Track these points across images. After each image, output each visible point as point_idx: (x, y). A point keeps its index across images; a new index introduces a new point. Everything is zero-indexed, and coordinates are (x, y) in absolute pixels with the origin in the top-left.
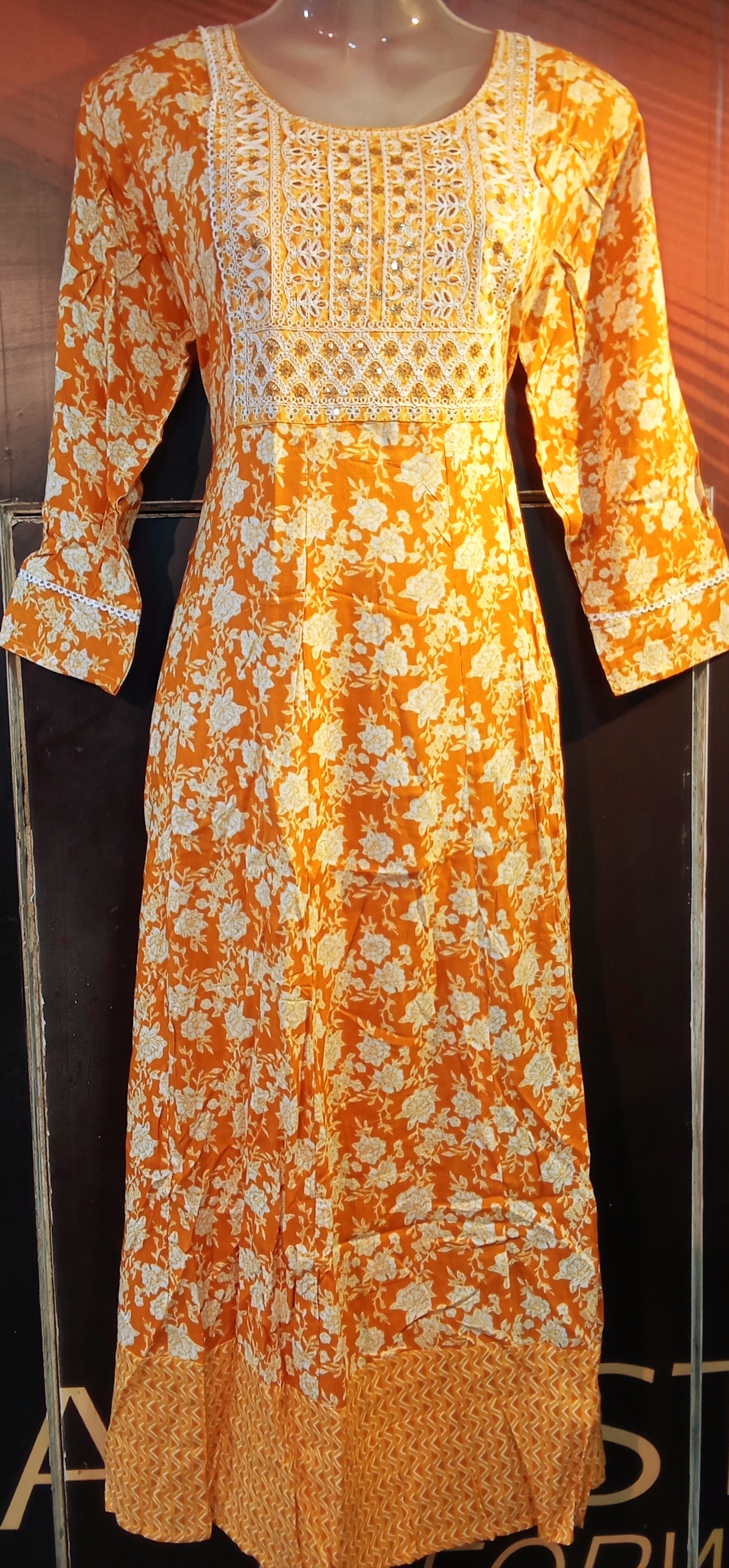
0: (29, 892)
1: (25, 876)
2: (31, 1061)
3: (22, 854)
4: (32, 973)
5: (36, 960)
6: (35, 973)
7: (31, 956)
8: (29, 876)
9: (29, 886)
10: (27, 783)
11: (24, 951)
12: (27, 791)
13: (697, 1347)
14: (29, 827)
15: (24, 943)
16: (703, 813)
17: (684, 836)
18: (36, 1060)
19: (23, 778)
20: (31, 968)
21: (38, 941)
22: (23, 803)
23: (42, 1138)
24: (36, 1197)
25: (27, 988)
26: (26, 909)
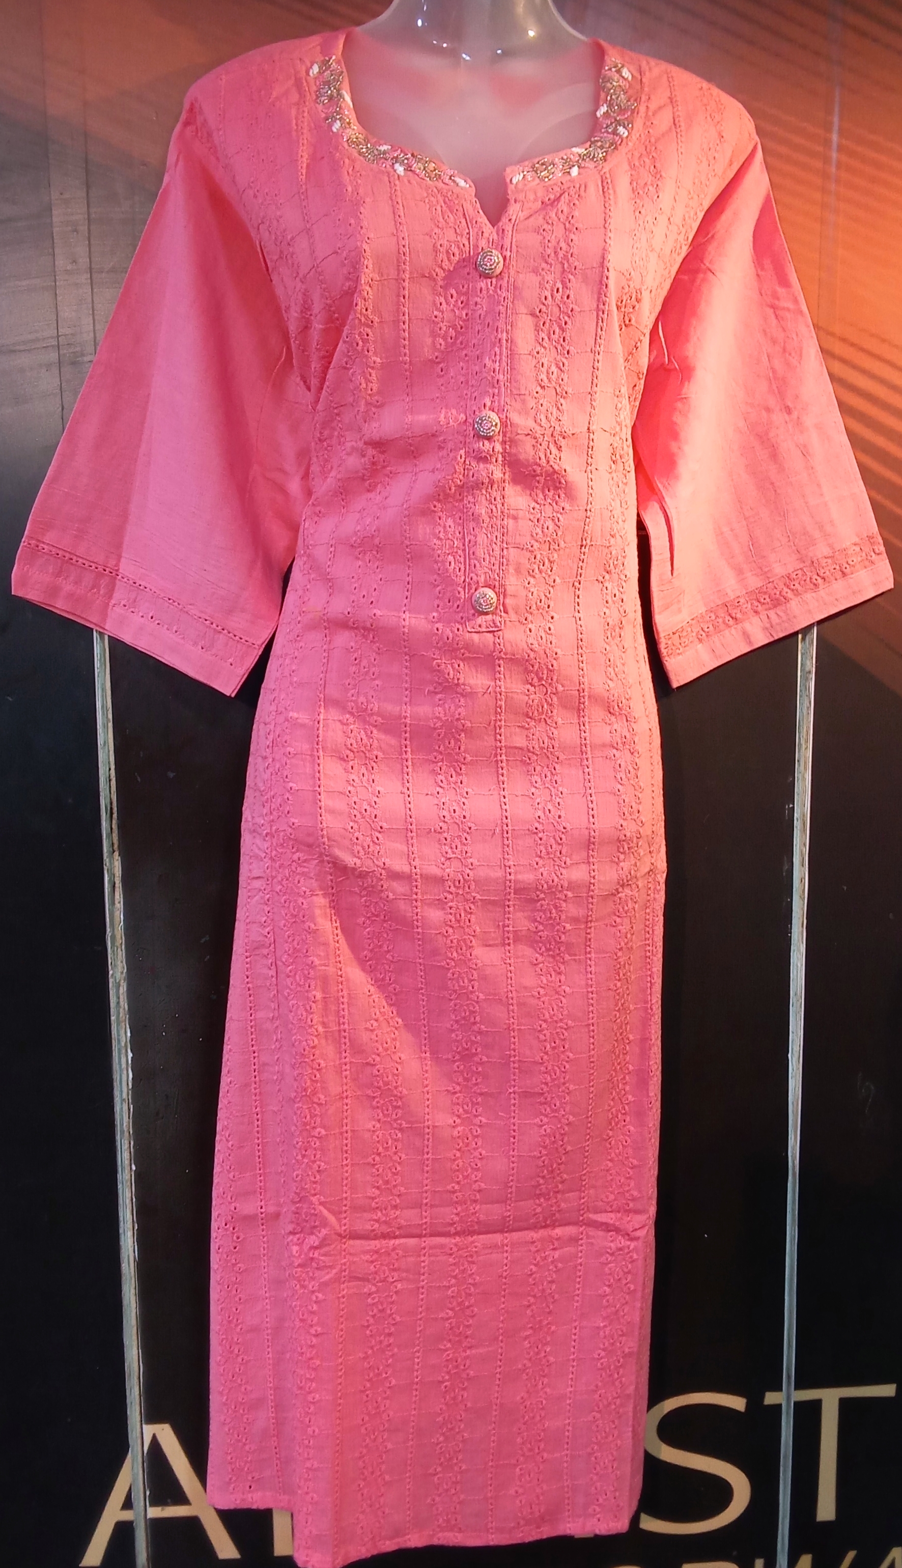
0: (117, 919)
1: (113, 903)
2: (116, 1093)
3: (109, 881)
4: (118, 1003)
5: (123, 989)
6: (122, 1003)
7: (118, 986)
8: (117, 905)
9: (117, 913)
10: (115, 809)
11: (111, 980)
12: (115, 815)
13: (789, 1377)
14: (116, 854)
15: (111, 972)
16: (805, 845)
17: (786, 867)
18: (121, 1091)
19: (111, 803)
20: (118, 998)
21: (125, 970)
22: (111, 829)
23: (127, 1171)
24: (121, 1231)
25: (113, 1018)
26: (113, 937)
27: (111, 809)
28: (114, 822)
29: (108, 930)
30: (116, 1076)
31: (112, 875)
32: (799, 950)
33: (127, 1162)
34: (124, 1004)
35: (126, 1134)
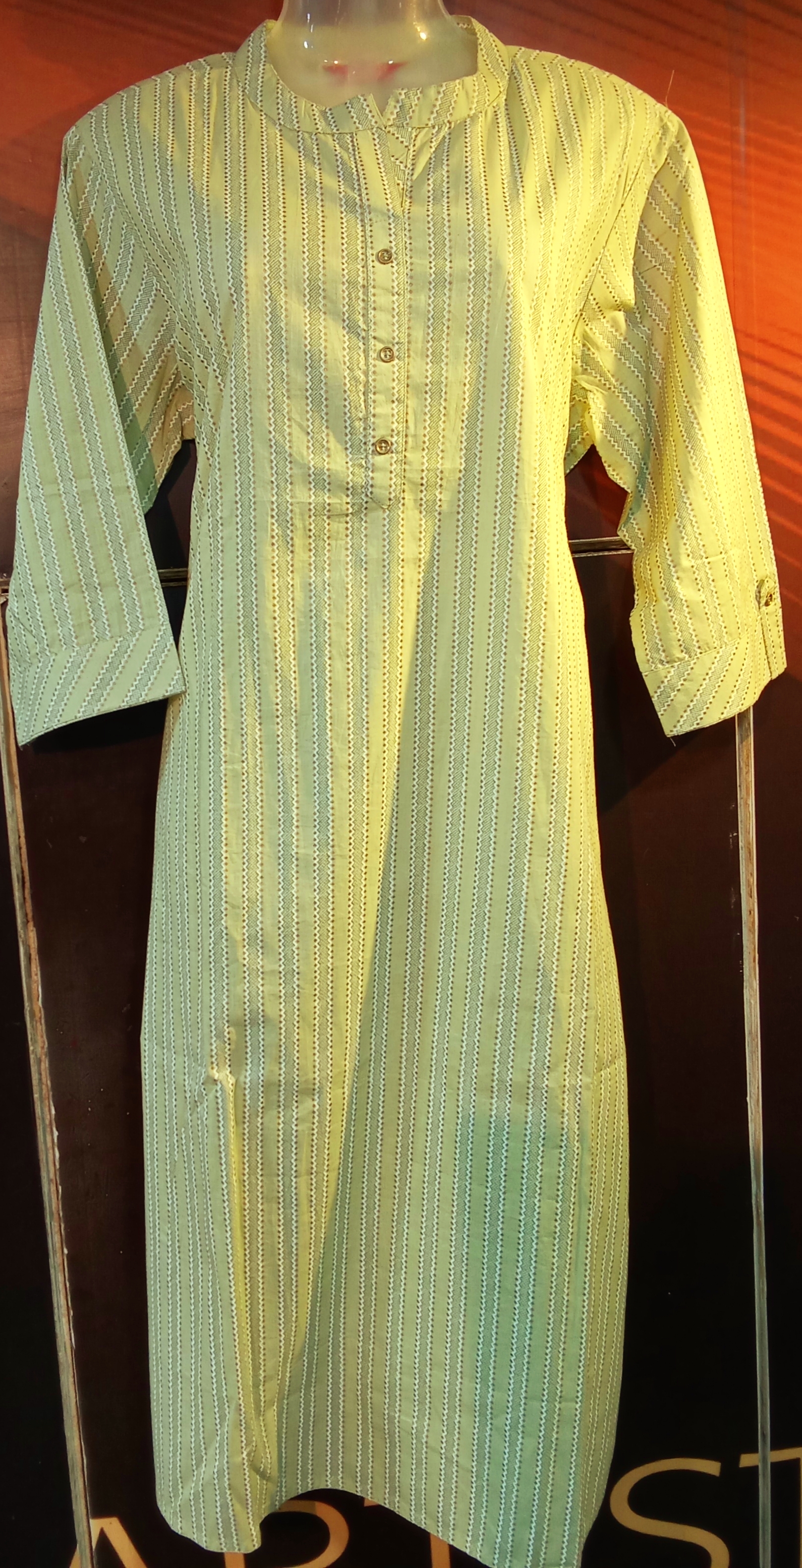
0: (34, 992)
1: (29, 976)
3: (25, 953)
4: (40, 1079)
5: (45, 1065)
7: (39, 1061)
8: (34, 977)
9: (34, 986)
10: (27, 878)
11: (32, 1057)
12: (28, 885)
13: (764, 1435)
14: (31, 924)
15: (31, 1048)
16: (752, 875)
17: (733, 900)
18: (48, 1172)
19: (23, 872)
20: (40, 1074)
21: (46, 1046)
22: (24, 898)
23: (59, 1254)
24: (56, 1318)
25: (36, 1096)
26: (32, 1012)
27: (23, 878)
28: (27, 891)
29: (26, 1004)
30: (42, 1156)
31: (28, 947)
32: (751, 987)
33: (58, 1245)
34: (47, 1081)
35: (56, 1216)
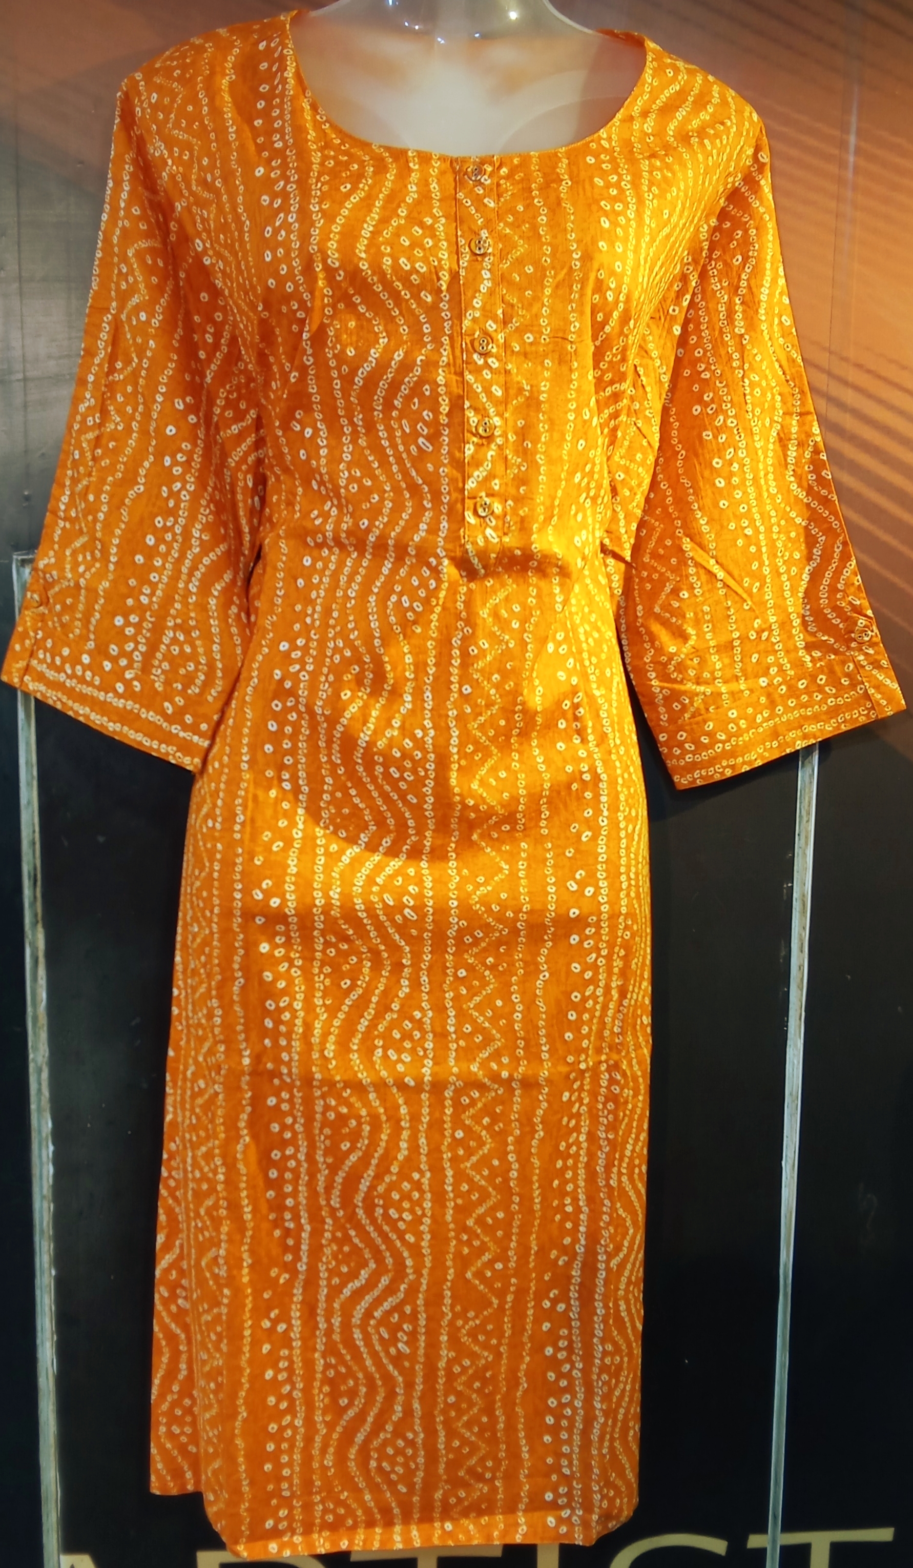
0: (38, 999)
1: (35, 980)
2: (36, 1189)
3: (32, 956)
4: (39, 1091)
5: (45, 1075)
6: (43, 1091)
7: (39, 1071)
8: (39, 981)
10: (39, 876)
11: (31, 1065)
12: (39, 883)
13: (775, 1517)
14: (40, 925)
15: (31, 1056)
16: (804, 928)
17: (783, 953)
18: (41, 1188)
19: (35, 869)
20: (40, 1084)
21: (47, 1054)
22: (35, 897)
23: (46, 1275)
24: (39, 1341)
25: (33, 1107)
26: (35, 1018)
27: (35, 875)
28: (39, 890)
29: (29, 1009)
30: (36, 1171)
31: (35, 950)
32: (796, 1045)
33: (46, 1265)
34: (46, 1092)
35: (46, 1235)
